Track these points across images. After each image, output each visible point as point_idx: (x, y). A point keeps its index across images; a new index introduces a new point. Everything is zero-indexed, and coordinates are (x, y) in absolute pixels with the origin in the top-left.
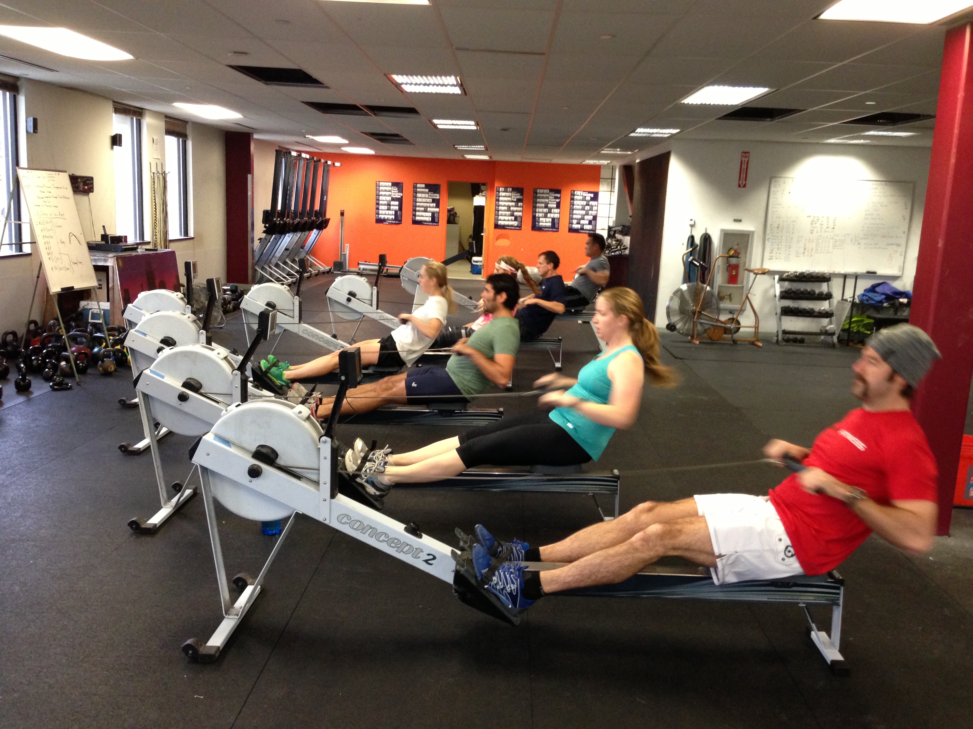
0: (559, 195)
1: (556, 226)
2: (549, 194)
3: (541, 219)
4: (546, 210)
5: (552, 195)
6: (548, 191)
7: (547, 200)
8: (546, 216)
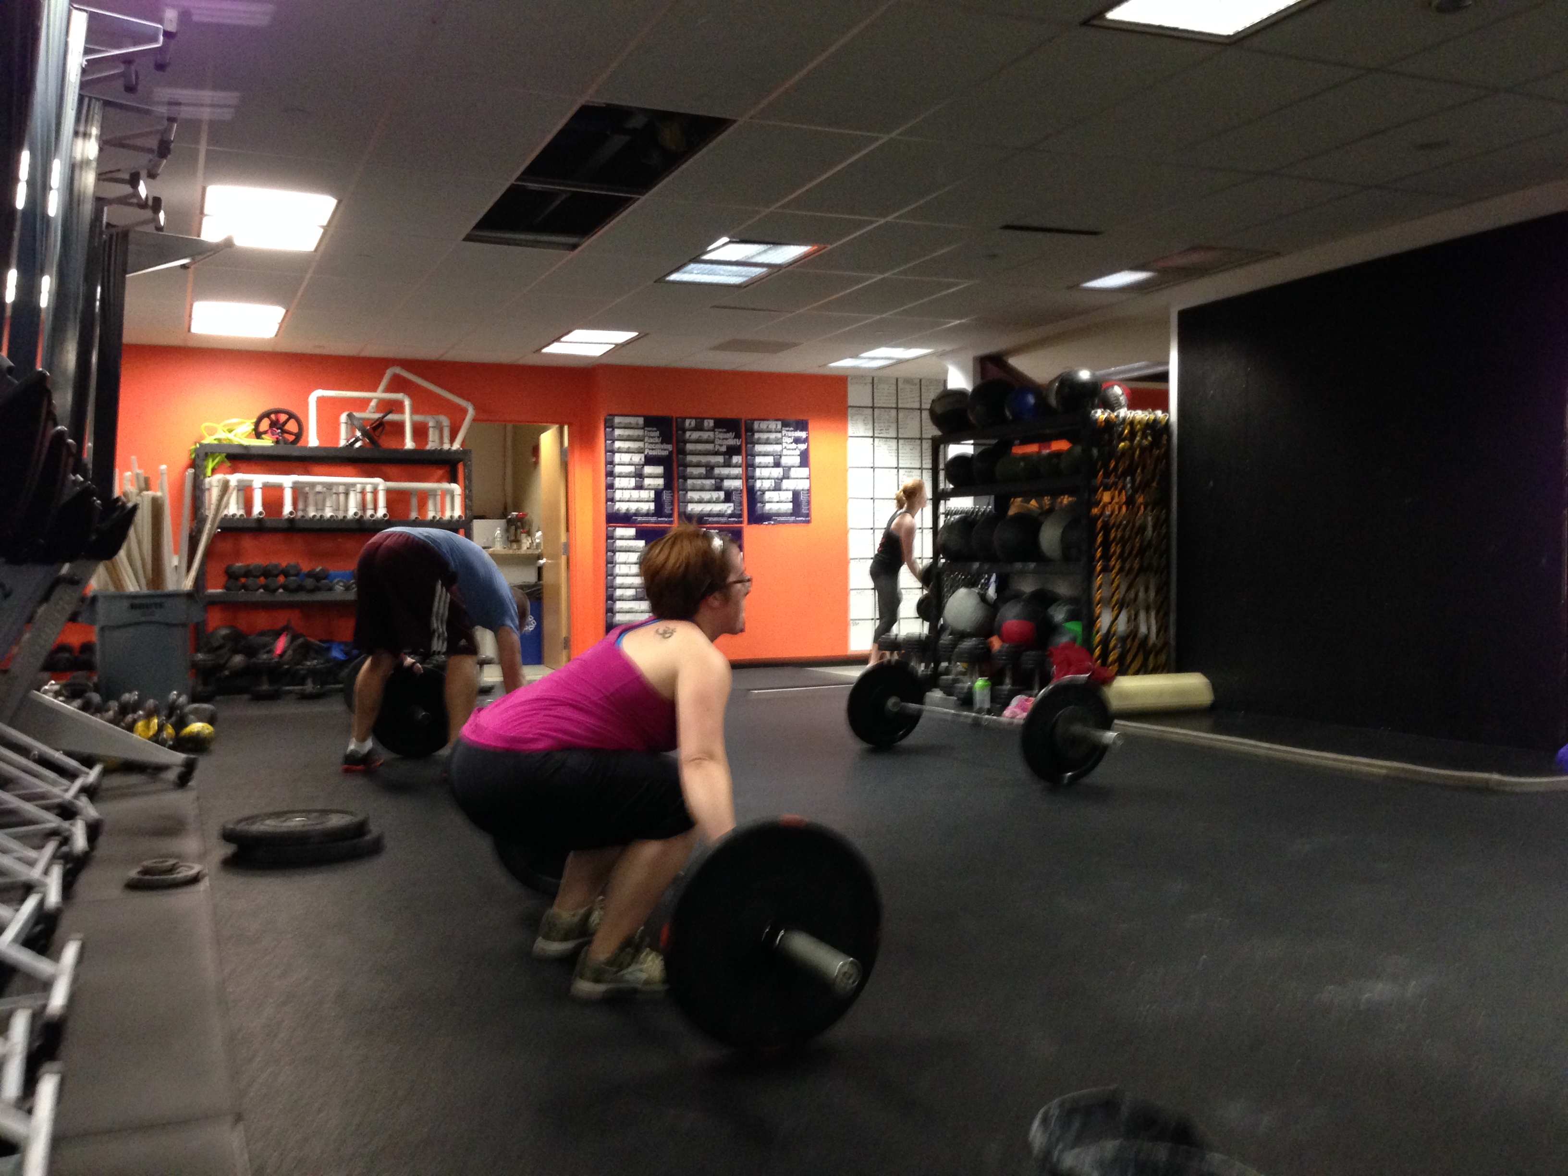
0: (803, 435)
1: (804, 511)
2: (780, 432)
3: (768, 495)
4: (777, 472)
5: (790, 434)
6: (779, 424)
7: (777, 448)
8: (777, 488)
